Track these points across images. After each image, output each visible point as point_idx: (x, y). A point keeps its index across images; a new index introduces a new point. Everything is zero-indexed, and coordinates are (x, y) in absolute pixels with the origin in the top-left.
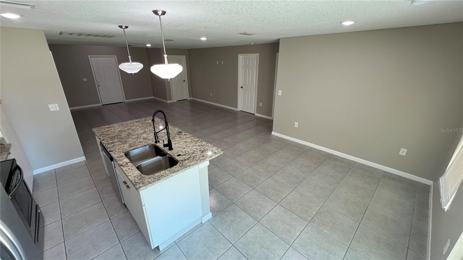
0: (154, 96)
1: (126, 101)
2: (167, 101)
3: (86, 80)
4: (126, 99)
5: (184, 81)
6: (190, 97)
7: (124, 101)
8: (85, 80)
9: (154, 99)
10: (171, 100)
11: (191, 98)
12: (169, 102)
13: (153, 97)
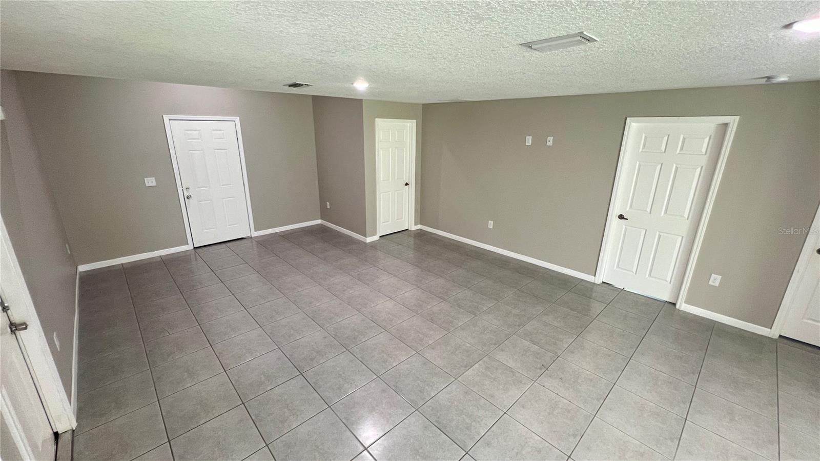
0: (321, 219)
1: (255, 234)
2: (366, 237)
3: (154, 184)
4: (256, 230)
5: (407, 184)
6: (415, 224)
7: (250, 235)
8: (150, 182)
9: (321, 224)
10: (374, 234)
11: (419, 227)
12: (369, 240)
13: (319, 221)
